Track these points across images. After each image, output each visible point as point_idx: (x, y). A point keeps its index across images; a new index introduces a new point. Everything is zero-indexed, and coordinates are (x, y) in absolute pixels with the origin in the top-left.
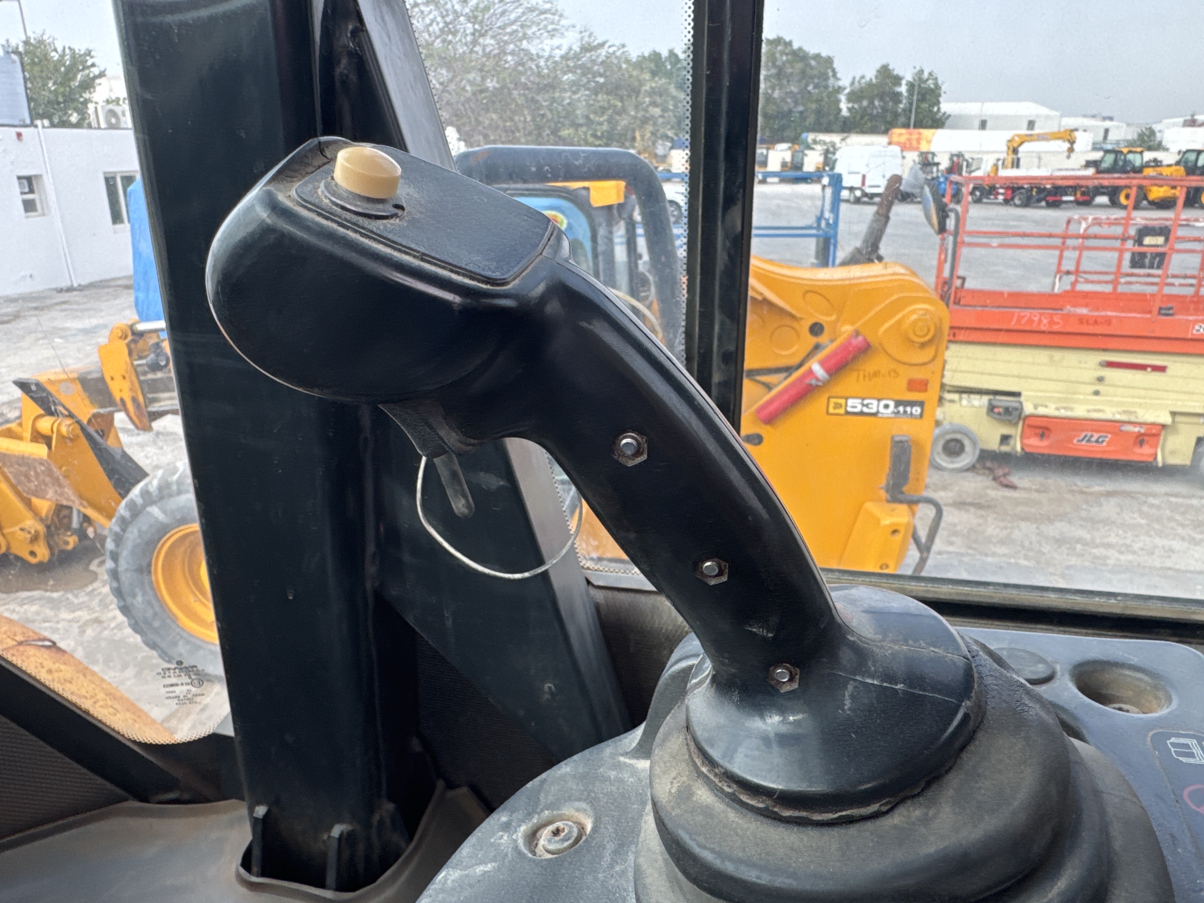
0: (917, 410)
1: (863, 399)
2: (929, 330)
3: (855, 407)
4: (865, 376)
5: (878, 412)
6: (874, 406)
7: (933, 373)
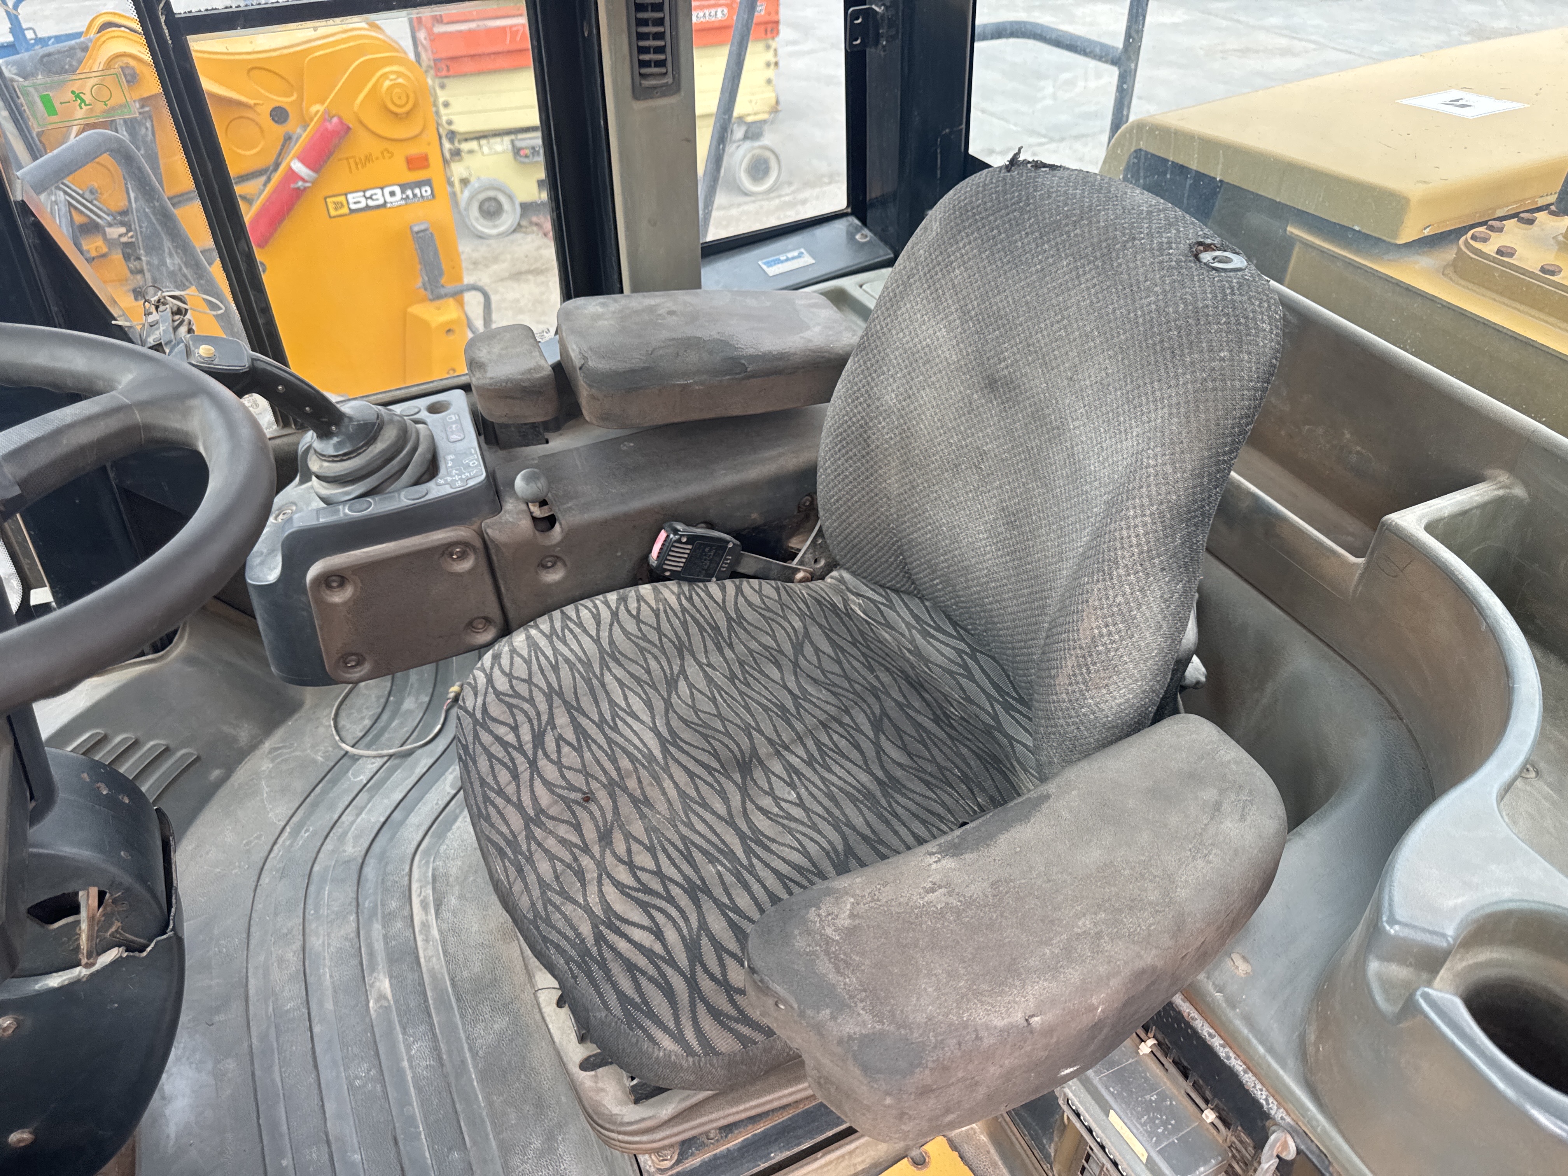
0: (426, 191)
1: (364, 191)
2: (408, 96)
3: (359, 202)
4: (357, 164)
5: (385, 202)
6: (379, 197)
7: (429, 144)
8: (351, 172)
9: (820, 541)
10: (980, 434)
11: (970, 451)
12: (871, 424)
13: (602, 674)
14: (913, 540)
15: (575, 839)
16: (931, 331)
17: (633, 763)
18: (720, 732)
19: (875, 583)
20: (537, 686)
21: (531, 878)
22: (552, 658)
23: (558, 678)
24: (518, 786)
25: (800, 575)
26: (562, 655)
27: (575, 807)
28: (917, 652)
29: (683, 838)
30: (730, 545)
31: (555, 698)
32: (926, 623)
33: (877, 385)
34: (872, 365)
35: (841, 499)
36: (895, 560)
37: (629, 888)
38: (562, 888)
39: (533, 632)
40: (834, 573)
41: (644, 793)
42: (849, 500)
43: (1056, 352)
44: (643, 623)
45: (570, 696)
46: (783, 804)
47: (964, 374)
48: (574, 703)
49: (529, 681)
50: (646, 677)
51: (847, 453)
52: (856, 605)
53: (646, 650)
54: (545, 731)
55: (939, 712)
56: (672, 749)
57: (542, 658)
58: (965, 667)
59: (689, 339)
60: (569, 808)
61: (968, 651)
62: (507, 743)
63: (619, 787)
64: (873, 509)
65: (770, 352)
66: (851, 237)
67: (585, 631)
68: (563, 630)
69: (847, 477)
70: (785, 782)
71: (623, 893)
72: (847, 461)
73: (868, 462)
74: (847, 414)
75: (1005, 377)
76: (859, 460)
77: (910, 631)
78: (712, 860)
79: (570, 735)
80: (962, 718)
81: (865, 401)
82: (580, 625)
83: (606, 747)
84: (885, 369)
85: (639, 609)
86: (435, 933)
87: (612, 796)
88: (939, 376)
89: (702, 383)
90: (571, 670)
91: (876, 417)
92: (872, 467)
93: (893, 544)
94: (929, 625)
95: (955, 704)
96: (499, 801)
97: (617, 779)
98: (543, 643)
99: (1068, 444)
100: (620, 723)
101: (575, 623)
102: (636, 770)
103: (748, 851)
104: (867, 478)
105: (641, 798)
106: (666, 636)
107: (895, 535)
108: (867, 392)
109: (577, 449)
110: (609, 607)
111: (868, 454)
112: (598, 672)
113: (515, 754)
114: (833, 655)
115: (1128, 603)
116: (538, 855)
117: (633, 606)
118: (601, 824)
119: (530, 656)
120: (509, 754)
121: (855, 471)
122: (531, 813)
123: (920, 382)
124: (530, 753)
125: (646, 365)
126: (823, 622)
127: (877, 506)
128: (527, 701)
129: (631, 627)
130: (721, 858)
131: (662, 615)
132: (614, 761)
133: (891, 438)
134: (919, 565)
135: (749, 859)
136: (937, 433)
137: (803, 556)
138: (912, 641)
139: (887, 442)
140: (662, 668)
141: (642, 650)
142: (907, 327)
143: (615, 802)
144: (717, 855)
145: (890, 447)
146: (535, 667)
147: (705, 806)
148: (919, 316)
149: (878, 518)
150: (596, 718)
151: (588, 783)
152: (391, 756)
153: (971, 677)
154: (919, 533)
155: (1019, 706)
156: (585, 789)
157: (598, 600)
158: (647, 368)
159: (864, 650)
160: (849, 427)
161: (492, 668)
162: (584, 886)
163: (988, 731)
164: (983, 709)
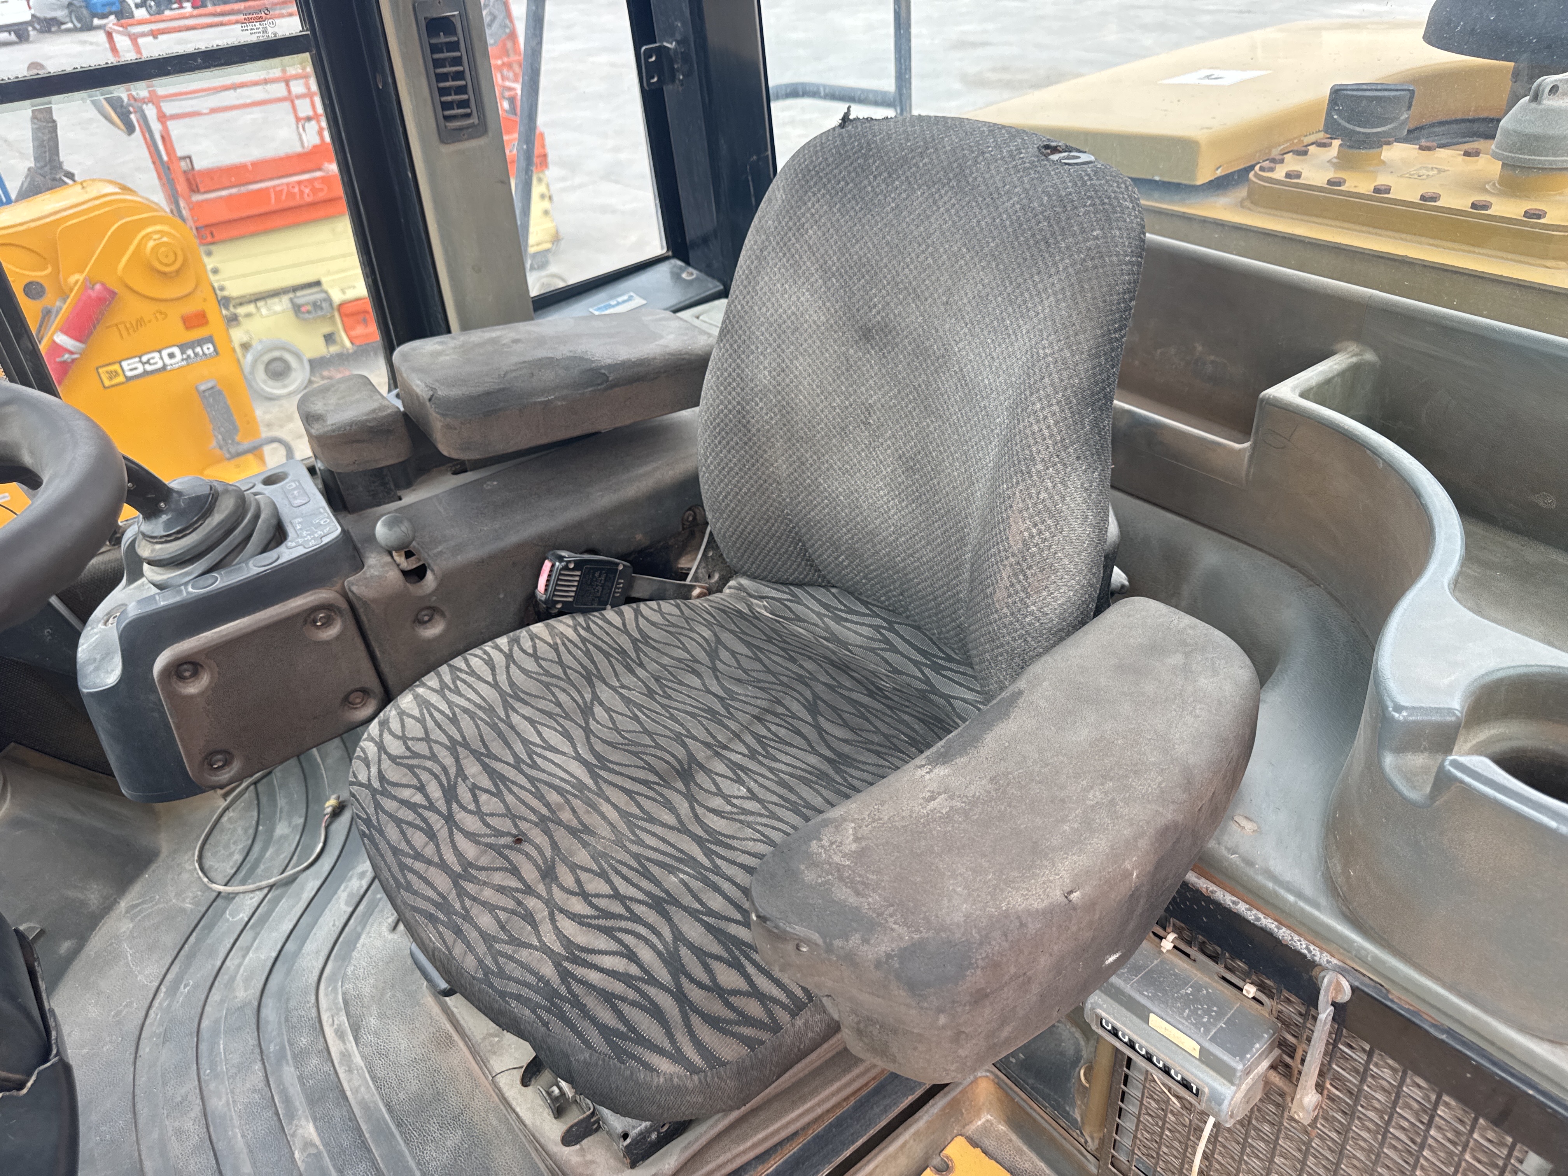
0: (208, 348)
1: (140, 357)
2: (175, 254)
3: (135, 369)
4: (127, 330)
5: (165, 365)
6: (157, 361)
7: (205, 300)
8: (122, 337)
9: (710, 554)
10: (863, 389)
11: (855, 409)
12: (748, 408)
13: (508, 716)
14: (811, 520)
15: (514, 883)
16: (794, 298)
17: (562, 795)
18: (650, 746)
19: (776, 582)
20: (436, 742)
21: (473, 935)
22: (448, 712)
23: (459, 729)
24: (437, 846)
25: (696, 592)
26: (458, 706)
27: (506, 852)
28: (834, 638)
29: (636, 857)
30: (621, 567)
31: (460, 749)
32: (837, 609)
33: (747, 367)
34: (739, 347)
35: (729, 493)
36: (795, 548)
37: (588, 917)
38: (511, 936)
39: (420, 690)
40: (732, 583)
41: (581, 822)
42: (737, 494)
43: (927, 282)
44: (542, 659)
45: (477, 745)
46: (735, 801)
47: (836, 332)
48: (483, 751)
49: (427, 739)
50: (558, 710)
51: (728, 443)
52: (761, 608)
53: (552, 685)
54: (456, 783)
55: (871, 687)
56: (602, 773)
57: (436, 714)
58: (886, 641)
59: (540, 360)
60: (501, 854)
61: (885, 624)
62: (415, 804)
63: (553, 821)
64: (764, 498)
65: (629, 360)
66: (676, 276)
67: (479, 678)
68: (454, 683)
69: (731, 469)
70: (731, 779)
71: (581, 924)
72: (729, 452)
73: (751, 448)
74: (722, 402)
75: (879, 323)
76: (742, 448)
77: (822, 620)
78: (671, 870)
79: (485, 782)
80: (895, 689)
81: (738, 385)
82: (472, 673)
83: (528, 786)
84: (753, 347)
85: (534, 647)
86: (358, 1060)
87: (547, 832)
88: (810, 341)
89: (564, 398)
90: (472, 718)
91: (752, 400)
92: (756, 452)
93: (790, 532)
94: (841, 610)
95: (884, 678)
96: (418, 866)
97: (548, 814)
98: (434, 699)
99: (956, 368)
100: (539, 761)
101: (467, 673)
102: (567, 801)
103: (709, 853)
104: (753, 465)
105: (580, 827)
106: (570, 668)
107: (791, 521)
108: (739, 375)
109: (437, 496)
110: (501, 650)
111: (750, 439)
112: (503, 715)
113: (427, 814)
114: (750, 654)
115: (1052, 497)
116: (476, 910)
117: (527, 645)
118: (540, 862)
119: (422, 714)
120: (420, 815)
121: (739, 461)
122: (458, 869)
123: (792, 353)
124: (444, 809)
125: (502, 386)
126: (733, 627)
127: (768, 493)
128: (429, 759)
129: (530, 665)
130: (681, 866)
131: (562, 648)
132: (541, 797)
133: (771, 418)
134: (821, 546)
135: (712, 861)
136: (818, 400)
137: (696, 572)
138: (827, 629)
139: (767, 423)
140: (573, 698)
141: (547, 686)
142: (769, 299)
143: (551, 837)
144: (676, 864)
145: (772, 427)
146: (430, 723)
147: (652, 820)
148: (779, 286)
149: (771, 505)
150: (511, 760)
151: (516, 826)
152: (271, 887)
153: (894, 650)
154: (816, 511)
155: (948, 665)
156: (514, 832)
157: (488, 647)
158: (504, 389)
159: (781, 645)
160: (726, 416)
161: (381, 735)
162: (535, 926)
163: (923, 695)
164: (914, 677)
